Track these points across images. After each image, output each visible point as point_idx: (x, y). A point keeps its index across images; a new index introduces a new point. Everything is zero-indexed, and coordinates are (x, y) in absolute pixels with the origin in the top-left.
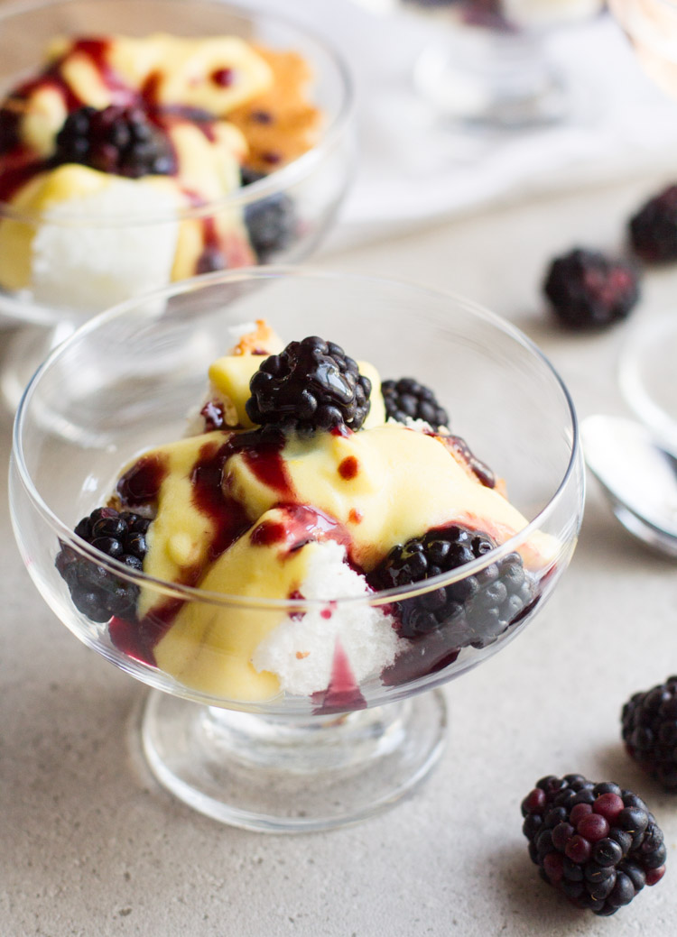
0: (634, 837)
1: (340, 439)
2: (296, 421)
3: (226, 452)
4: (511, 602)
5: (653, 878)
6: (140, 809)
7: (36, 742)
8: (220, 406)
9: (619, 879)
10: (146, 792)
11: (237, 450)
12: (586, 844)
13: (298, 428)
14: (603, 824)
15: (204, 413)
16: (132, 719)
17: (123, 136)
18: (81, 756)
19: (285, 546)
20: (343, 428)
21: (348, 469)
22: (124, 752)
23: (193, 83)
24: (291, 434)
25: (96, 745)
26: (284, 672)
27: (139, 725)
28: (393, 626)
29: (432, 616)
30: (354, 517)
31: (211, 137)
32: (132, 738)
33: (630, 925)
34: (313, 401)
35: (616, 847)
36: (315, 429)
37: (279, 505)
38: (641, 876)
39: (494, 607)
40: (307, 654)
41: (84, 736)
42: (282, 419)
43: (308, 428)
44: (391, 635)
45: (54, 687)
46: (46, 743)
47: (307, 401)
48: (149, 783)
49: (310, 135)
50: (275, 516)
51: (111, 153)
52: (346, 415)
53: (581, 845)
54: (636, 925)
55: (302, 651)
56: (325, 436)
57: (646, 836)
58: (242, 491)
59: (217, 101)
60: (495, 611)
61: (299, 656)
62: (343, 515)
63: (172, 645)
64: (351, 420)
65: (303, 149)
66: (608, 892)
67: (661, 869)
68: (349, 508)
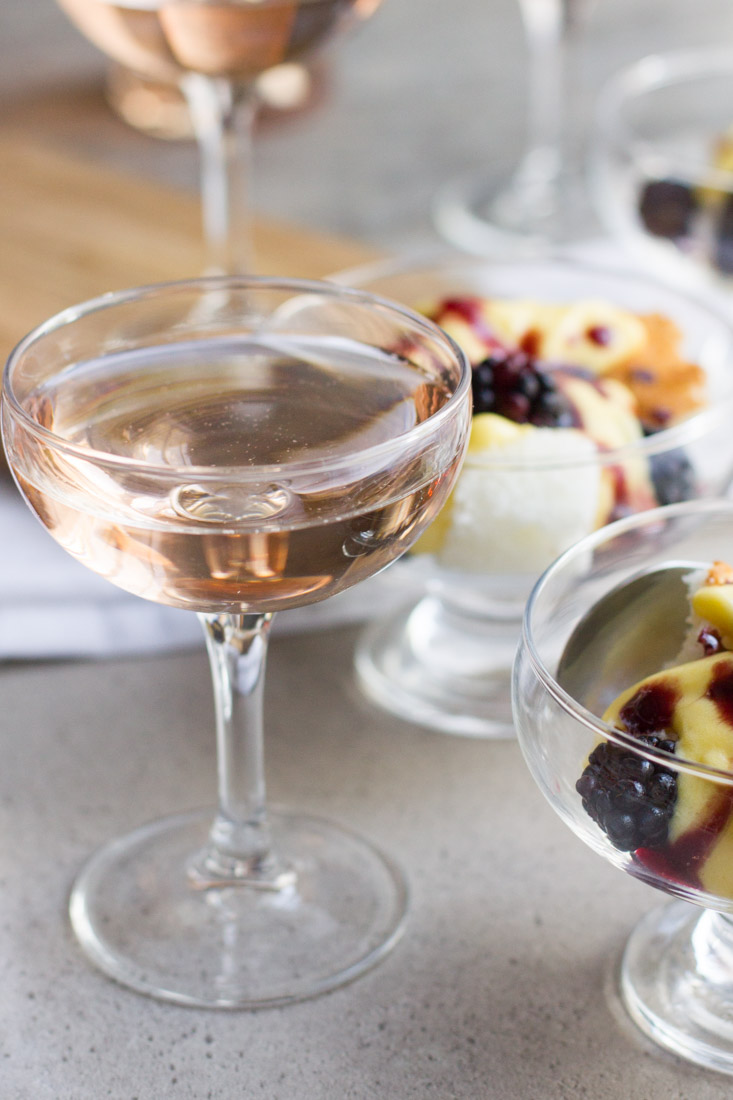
6: (647, 1070)
7: (513, 1015)
8: (714, 634)
10: (647, 1054)
15: (701, 640)
16: (608, 988)
18: (565, 1026)
22: (611, 1020)
23: (571, 342)
25: (579, 1014)
27: (619, 992)
31: (603, 394)
32: (614, 1005)
41: (562, 1005)
45: (513, 962)
46: (523, 1015)
48: (648, 1046)
49: (695, 392)
51: (522, 402)
59: (597, 360)
65: (692, 406)
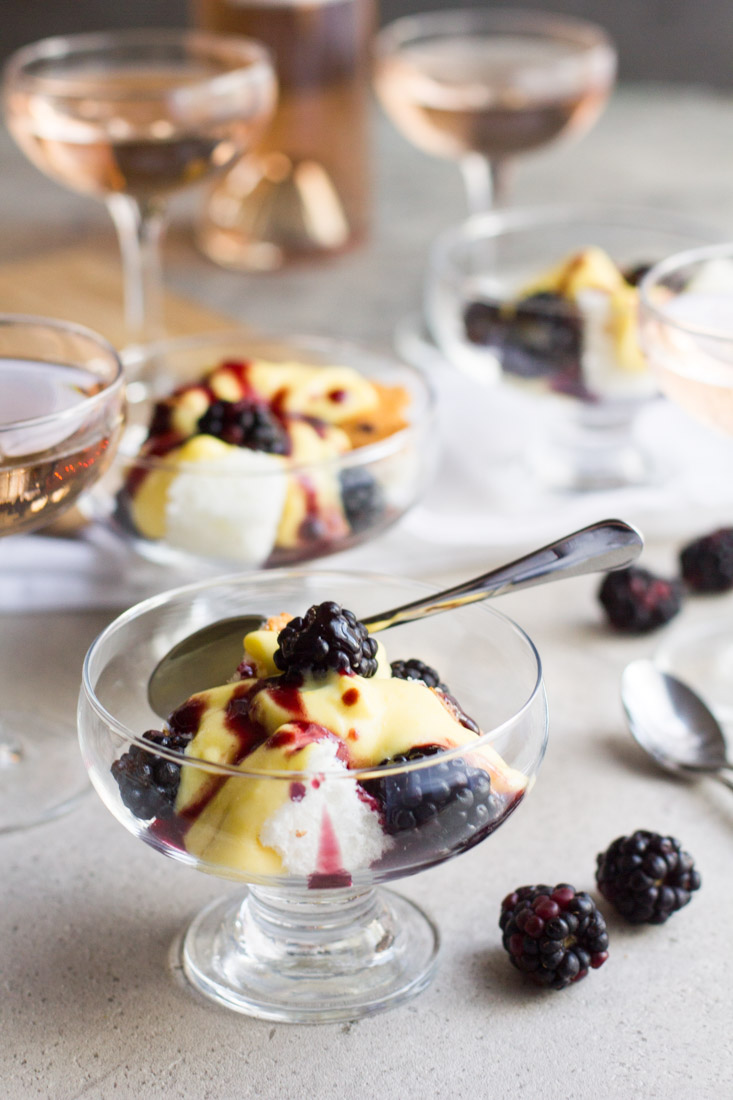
0: (581, 920)
1: (346, 677)
2: (312, 665)
3: (255, 690)
4: (478, 808)
5: (597, 962)
9: (566, 956)
11: (265, 687)
12: (541, 922)
13: (314, 670)
14: (556, 908)
17: (248, 420)
19: (292, 747)
20: (348, 669)
21: (350, 698)
24: (308, 674)
26: (284, 846)
28: (379, 822)
29: (411, 814)
30: (353, 735)
33: (578, 1002)
34: (326, 647)
35: (564, 924)
36: (326, 670)
37: (292, 722)
38: (587, 958)
39: (462, 810)
40: (304, 834)
42: (301, 661)
43: (320, 669)
44: (377, 830)
47: (321, 647)
50: (288, 728)
51: (238, 432)
52: (353, 661)
53: (537, 923)
54: (583, 1002)
55: (300, 831)
56: (335, 676)
57: (591, 922)
58: (264, 713)
60: (464, 814)
61: (299, 835)
62: (343, 731)
63: (199, 832)
64: (357, 665)
66: (557, 963)
67: (604, 955)
68: (349, 728)
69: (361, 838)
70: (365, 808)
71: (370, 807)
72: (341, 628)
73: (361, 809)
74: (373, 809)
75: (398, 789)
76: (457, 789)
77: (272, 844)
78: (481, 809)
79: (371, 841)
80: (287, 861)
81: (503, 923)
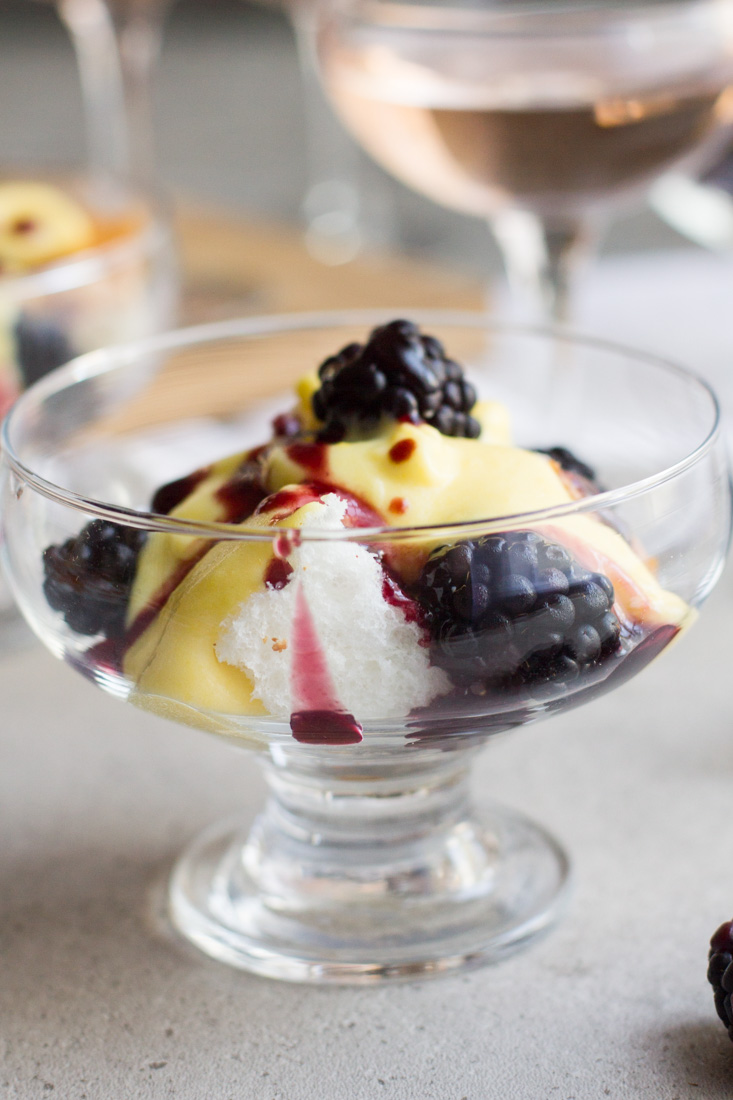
1: (406, 426)
20: (414, 414)
21: (402, 452)
26: (251, 663)
28: (421, 643)
30: (398, 506)
34: (381, 380)
39: (555, 632)
40: (286, 646)
50: (293, 488)
52: (424, 406)
55: (279, 640)
56: (391, 425)
60: (557, 638)
61: (277, 646)
62: (381, 500)
63: (142, 646)
64: (430, 413)
68: (392, 497)
69: (387, 667)
70: (396, 615)
71: (404, 616)
72: (415, 358)
73: (387, 616)
74: (409, 618)
75: (454, 589)
76: (550, 597)
77: (233, 661)
78: (587, 633)
79: (406, 673)
80: (258, 690)
81: (715, 974)
